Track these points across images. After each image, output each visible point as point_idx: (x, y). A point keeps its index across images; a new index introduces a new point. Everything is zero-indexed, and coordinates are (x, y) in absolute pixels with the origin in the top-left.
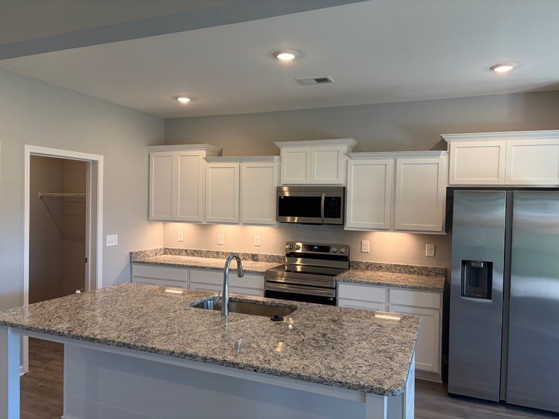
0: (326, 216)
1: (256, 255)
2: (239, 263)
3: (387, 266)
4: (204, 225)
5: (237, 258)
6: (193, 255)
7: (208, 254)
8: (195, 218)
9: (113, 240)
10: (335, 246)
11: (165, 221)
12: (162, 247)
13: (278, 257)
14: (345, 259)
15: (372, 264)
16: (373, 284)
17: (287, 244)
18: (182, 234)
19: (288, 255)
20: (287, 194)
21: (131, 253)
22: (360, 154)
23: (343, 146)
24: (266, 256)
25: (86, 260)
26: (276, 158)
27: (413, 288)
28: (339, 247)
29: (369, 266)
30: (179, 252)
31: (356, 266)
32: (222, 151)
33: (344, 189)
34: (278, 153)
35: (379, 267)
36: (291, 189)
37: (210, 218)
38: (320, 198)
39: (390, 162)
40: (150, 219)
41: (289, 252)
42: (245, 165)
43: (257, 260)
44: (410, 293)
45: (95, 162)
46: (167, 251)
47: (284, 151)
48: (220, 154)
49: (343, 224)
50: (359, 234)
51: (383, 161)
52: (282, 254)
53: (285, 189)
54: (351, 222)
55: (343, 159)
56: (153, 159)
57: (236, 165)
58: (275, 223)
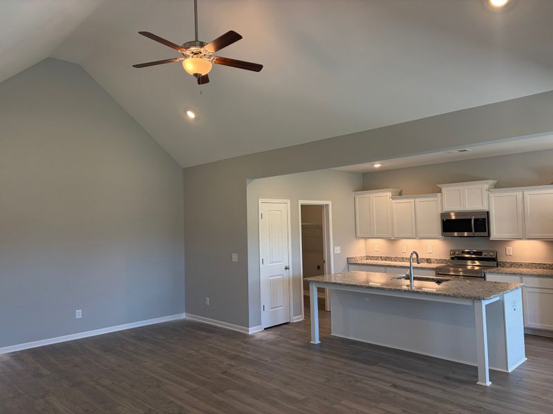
0: (476, 231)
1: (429, 259)
2: (417, 256)
3: (525, 264)
4: (392, 240)
5: (416, 253)
6: (386, 260)
7: (396, 259)
8: (386, 235)
9: (338, 250)
10: (486, 251)
11: (366, 238)
12: (365, 255)
13: (445, 260)
14: (494, 260)
15: (514, 263)
16: (510, 274)
17: (451, 251)
18: (377, 246)
19: (452, 258)
20: (453, 218)
21: (348, 258)
22: (499, 189)
23: (486, 185)
24: (436, 260)
25: (324, 262)
26: (439, 194)
27: (539, 276)
28: (488, 252)
29: (512, 265)
30: (377, 258)
31: (503, 264)
32: (401, 191)
33: (488, 213)
34: (440, 191)
35: (521, 265)
36: (457, 214)
37: (396, 235)
38: (471, 220)
39: (519, 194)
40: (357, 238)
41: (453, 256)
42: (417, 200)
43: (430, 263)
44: (536, 279)
45: (327, 205)
46: (368, 258)
47: (443, 190)
48: (400, 194)
49: (489, 235)
50: (502, 242)
51: (514, 194)
52: (448, 258)
53: (452, 214)
54: (495, 234)
55: (485, 194)
56: (357, 200)
57: (412, 200)
58: (441, 237)
